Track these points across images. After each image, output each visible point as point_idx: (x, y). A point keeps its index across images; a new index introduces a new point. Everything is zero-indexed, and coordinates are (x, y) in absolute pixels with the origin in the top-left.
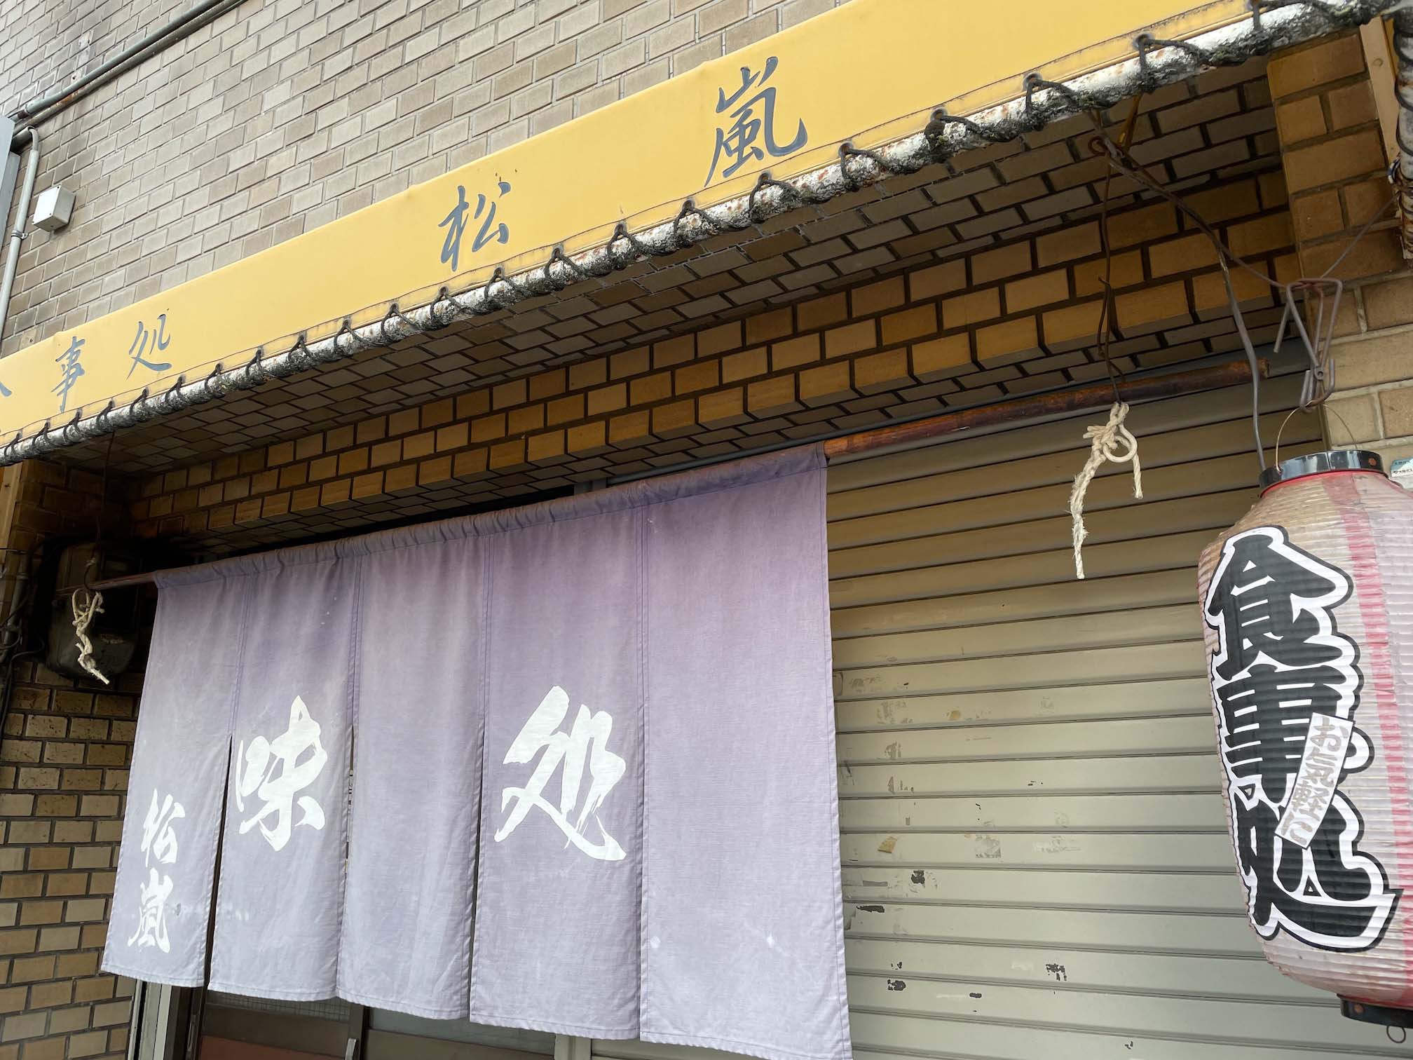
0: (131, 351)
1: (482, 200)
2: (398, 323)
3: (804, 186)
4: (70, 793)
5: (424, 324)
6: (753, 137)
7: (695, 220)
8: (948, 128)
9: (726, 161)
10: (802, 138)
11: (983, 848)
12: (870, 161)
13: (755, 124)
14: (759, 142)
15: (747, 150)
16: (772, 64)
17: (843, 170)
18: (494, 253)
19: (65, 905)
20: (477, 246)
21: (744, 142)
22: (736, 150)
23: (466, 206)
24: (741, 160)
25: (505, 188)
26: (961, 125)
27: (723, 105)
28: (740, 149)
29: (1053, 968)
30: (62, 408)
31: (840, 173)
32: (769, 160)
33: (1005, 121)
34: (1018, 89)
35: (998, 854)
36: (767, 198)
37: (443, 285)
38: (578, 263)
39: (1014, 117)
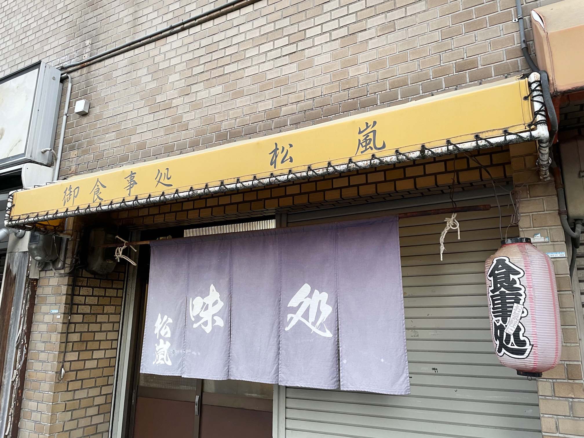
0: (156, 179)
1: (283, 148)
2: (258, 183)
3: (386, 161)
4: (94, 314)
5: (266, 184)
6: (369, 143)
7: (354, 165)
8: (426, 151)
9: (362, 149)
10: (384, 146)
11: (413, 335)
12: (404, 157)
13: (370, 139)
14: (372, 145)
15: (368, 147)
16: (375, 123)
17: (397, 158)
18: (288, 165)
19: (93, 352)
20: (282, 162)
21: (367, 145)
22: (364, 146)
23: (278, 149)
24: (366, 150)
25: (291, 146)
26: (430, 151)
27: (360, 132)
28: (366, 146)
29: (434, 369)
30: (129, 194)
31: (396, 159)
32: (374, 151)
33: (441, 152)
34: (445, 143)
35: (418, 336)
36: (375, 163)
37: (271, 172)
38: (317, 173)
39: (444, 151)
